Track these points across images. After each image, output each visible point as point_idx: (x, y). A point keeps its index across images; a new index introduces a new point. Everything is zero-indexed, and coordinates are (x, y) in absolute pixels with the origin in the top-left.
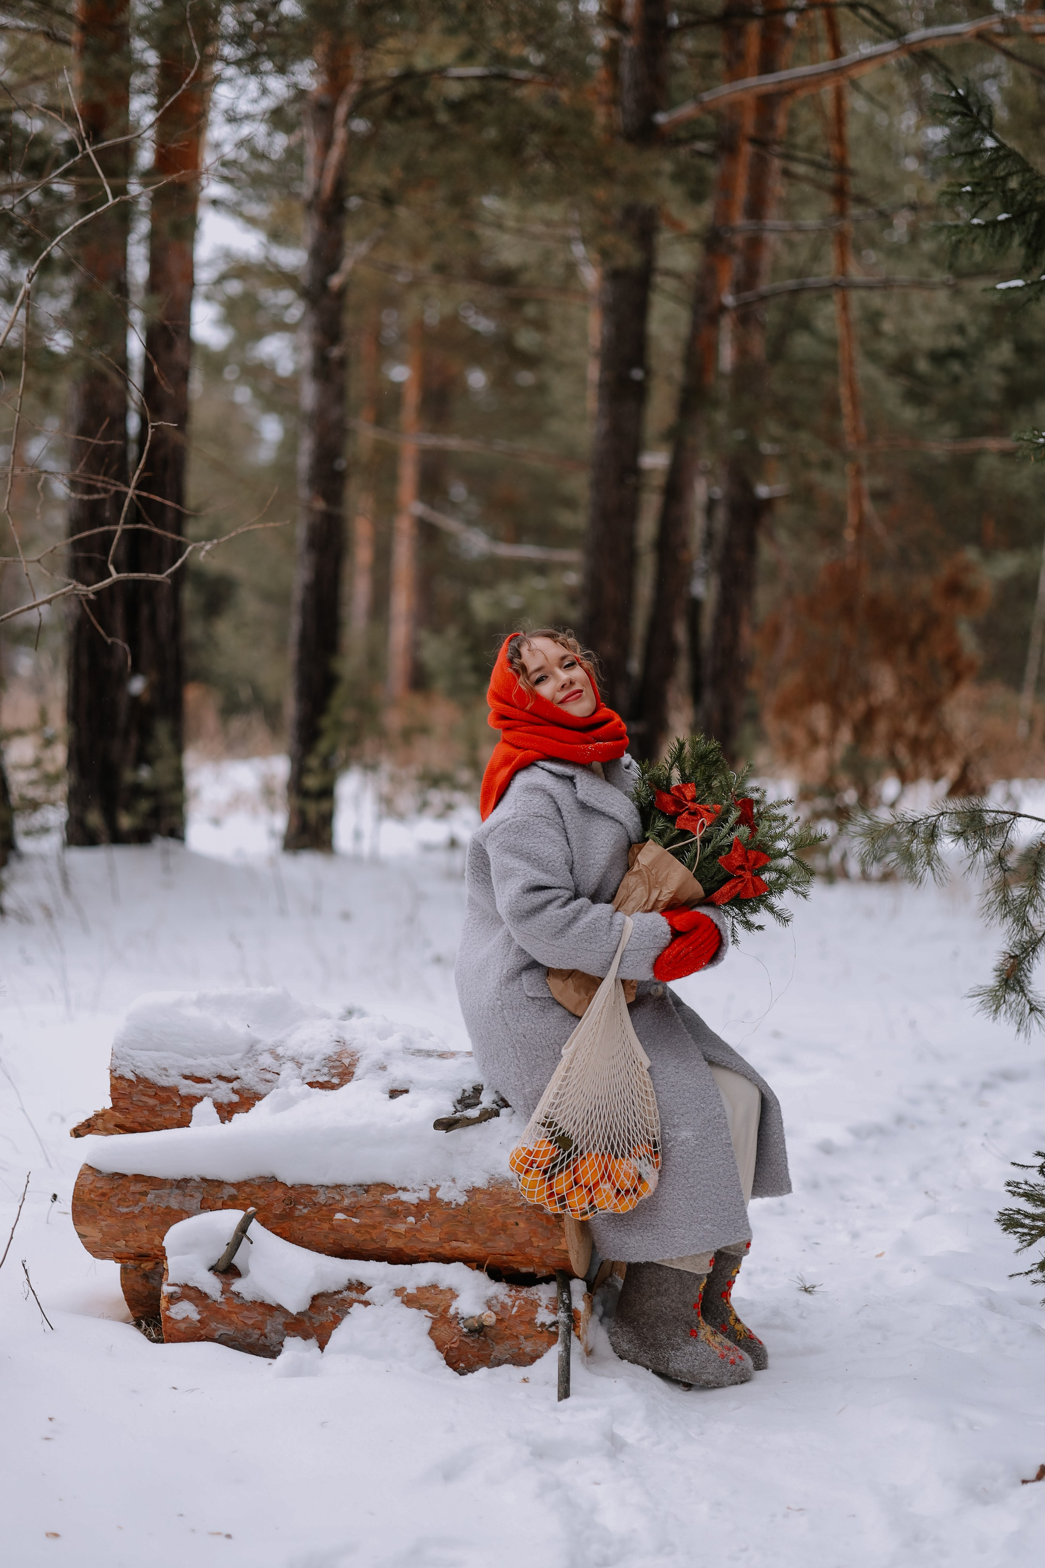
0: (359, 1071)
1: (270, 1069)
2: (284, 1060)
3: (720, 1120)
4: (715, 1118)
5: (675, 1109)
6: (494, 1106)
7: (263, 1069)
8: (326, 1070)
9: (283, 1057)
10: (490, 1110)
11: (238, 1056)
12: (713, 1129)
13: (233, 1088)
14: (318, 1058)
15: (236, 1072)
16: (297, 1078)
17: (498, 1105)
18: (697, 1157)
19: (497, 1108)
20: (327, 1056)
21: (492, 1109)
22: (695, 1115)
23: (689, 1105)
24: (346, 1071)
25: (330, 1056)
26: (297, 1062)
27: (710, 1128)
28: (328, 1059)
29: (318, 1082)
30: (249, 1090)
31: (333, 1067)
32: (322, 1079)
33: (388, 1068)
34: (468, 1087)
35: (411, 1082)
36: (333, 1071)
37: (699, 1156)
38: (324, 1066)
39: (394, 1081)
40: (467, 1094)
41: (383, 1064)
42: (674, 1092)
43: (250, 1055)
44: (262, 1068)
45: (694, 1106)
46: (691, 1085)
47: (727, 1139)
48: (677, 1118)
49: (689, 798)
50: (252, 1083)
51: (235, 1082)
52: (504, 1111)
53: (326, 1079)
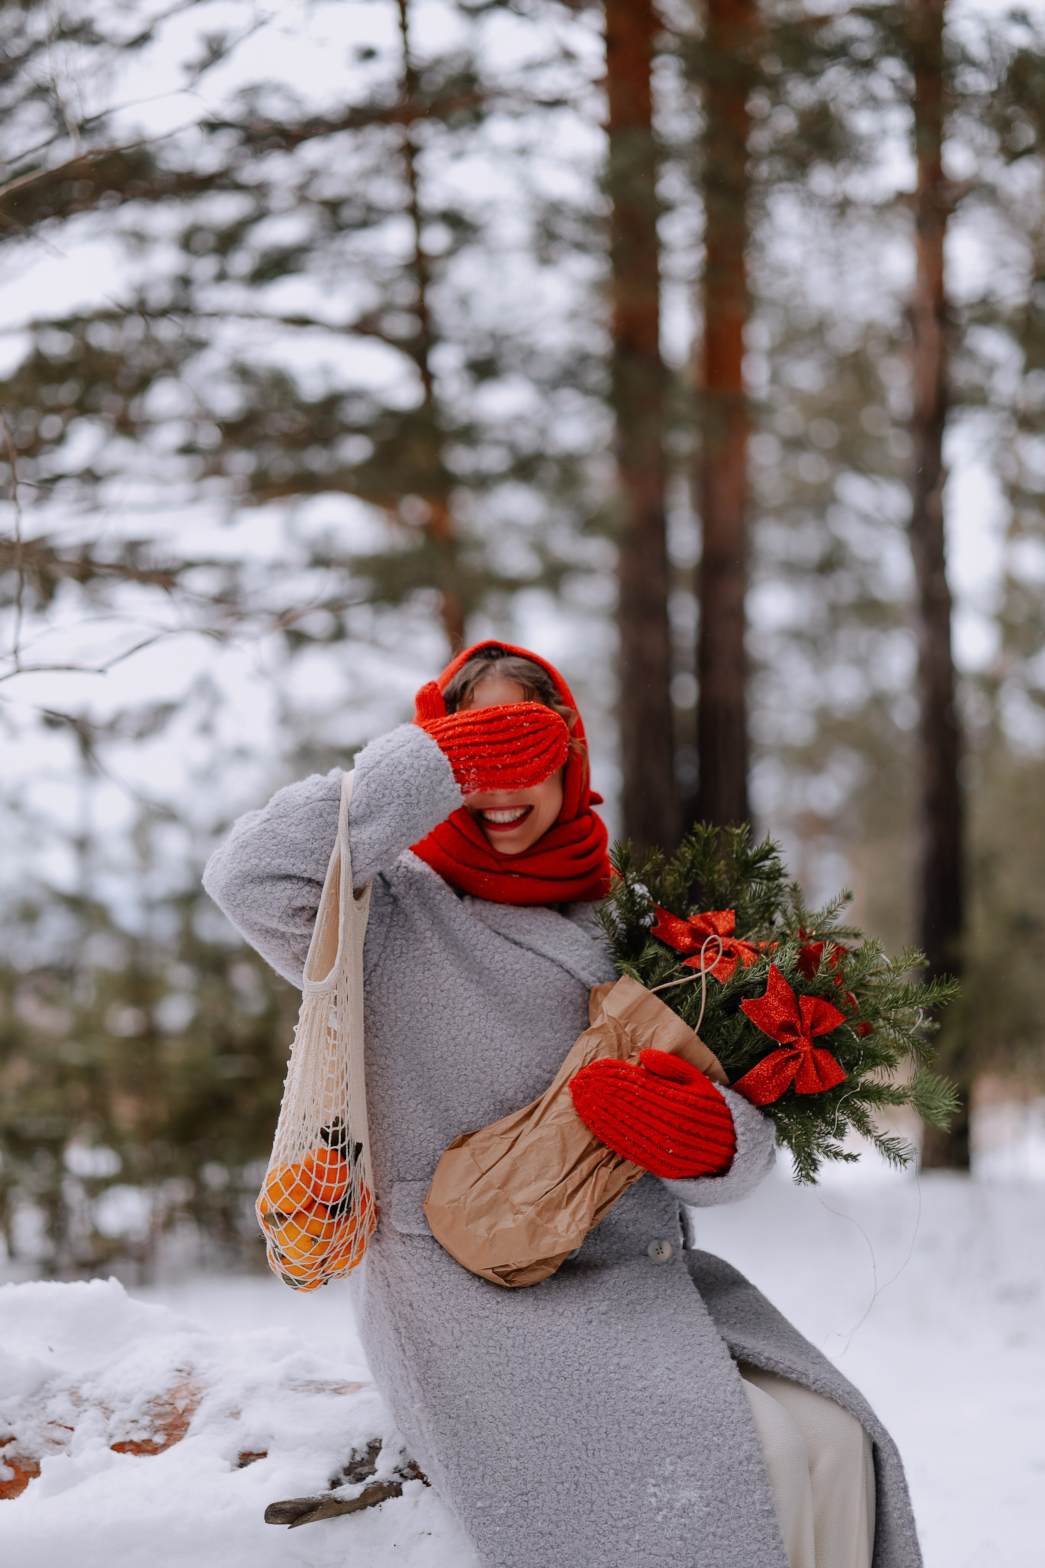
0: (196, 1421)
1: (61, 1422)
2: (86, 1405)
3: (751, 1467)
4: (740, 1463)
5: (667, 1446)
6: (396, 1478)
7: (52, 1423)
8: (146, 1421)
9: (87, 1400)
10: (385, 1485)
11: (14, 1400)
12: (738, 1483)
13: (4, 1457)
14: (138, 1399)
15: (10, 1428)
16: (101, 1435)
17: (402, 1475)
18: (711, 1537)
19: (400, 1480)
20: (153, 1396)
21: (391, 1483)
22: (702, 1458)
23: (691, 1440)
24: (178, 1423)
25: (158, 1397)
26: (106, 1409)
27: (732, 1482)
28: (155, 1401)
29: (131, 1442)
30: (28, 1458)
31: (159, 1416)
32: (138, 1437)
33: (243, 1416)
34: (360, 1443)
35: (272, 1437)
36: (159, 1422)
37: (714, 1535)
38: (145, 1414)
39: (247, 1435)
40: (358, 1458)
41: (236, 1407)
42: (664, 1414)
43: (36, 1399)
44: (50, 1420)
45: (701, 1441)
46: (696, 1403)
47: (763, 1503)
48: (671, 1464)
49: (721, 930)
50: (33, 1447)
51: (8, 1446)
52: (409, 1486)
53: (145, 1435)
